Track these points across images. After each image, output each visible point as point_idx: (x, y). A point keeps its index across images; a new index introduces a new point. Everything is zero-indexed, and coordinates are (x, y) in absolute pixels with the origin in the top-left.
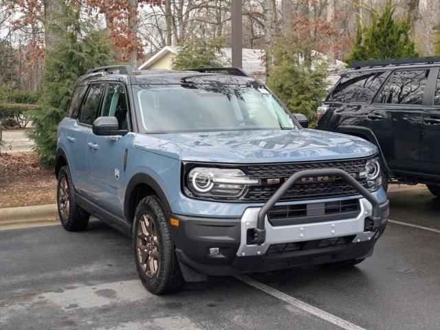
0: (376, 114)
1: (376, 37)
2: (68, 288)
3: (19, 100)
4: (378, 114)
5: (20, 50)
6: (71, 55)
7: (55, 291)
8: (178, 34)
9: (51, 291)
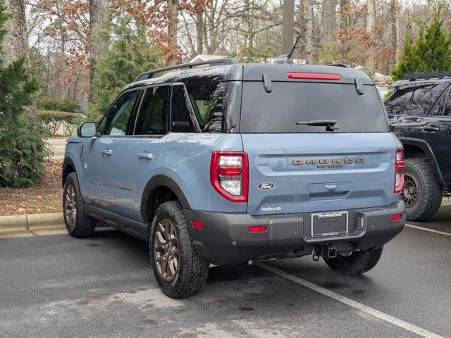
0: (432, 126)
1: (423, 49)
2: (140, 290)
3: (48, 107)
4: (434, 126)
5: (48, 57)
6: (121, 63)
7: (128, 292)
8: (209, 43)
9: (124, 292)
